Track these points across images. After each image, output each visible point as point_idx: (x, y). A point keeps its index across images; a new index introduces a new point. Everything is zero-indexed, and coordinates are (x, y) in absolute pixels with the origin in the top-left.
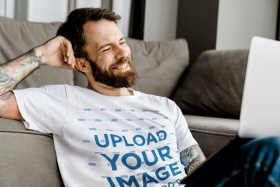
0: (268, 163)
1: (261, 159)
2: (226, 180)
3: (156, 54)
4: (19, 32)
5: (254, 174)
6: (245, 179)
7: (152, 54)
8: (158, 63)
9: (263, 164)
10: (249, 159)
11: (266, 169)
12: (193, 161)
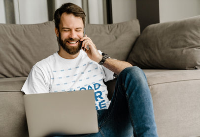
3: (115, 32)
4: (23, 32)
7: (113, 32)
8: (116, 38)
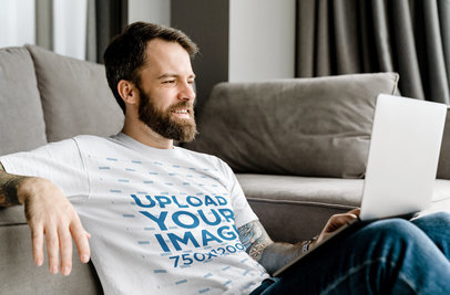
0: (396, 256)
1: (385, 252)
2: (341, 279)
5: (379, 272)
6: (368, 278)
9: (389, 258)
10: (370, 252)
11: (393, 264)
12: (256, 242)
